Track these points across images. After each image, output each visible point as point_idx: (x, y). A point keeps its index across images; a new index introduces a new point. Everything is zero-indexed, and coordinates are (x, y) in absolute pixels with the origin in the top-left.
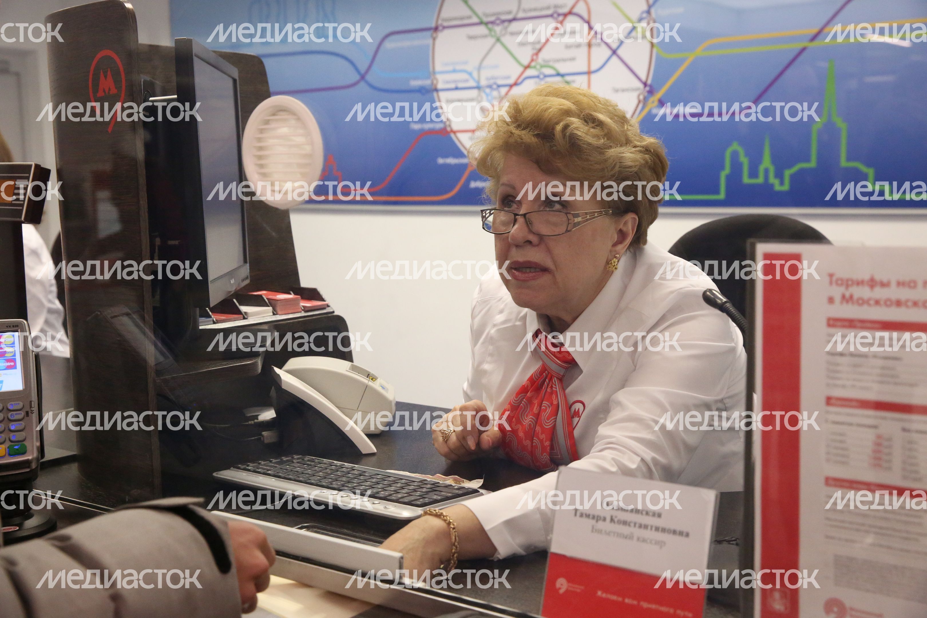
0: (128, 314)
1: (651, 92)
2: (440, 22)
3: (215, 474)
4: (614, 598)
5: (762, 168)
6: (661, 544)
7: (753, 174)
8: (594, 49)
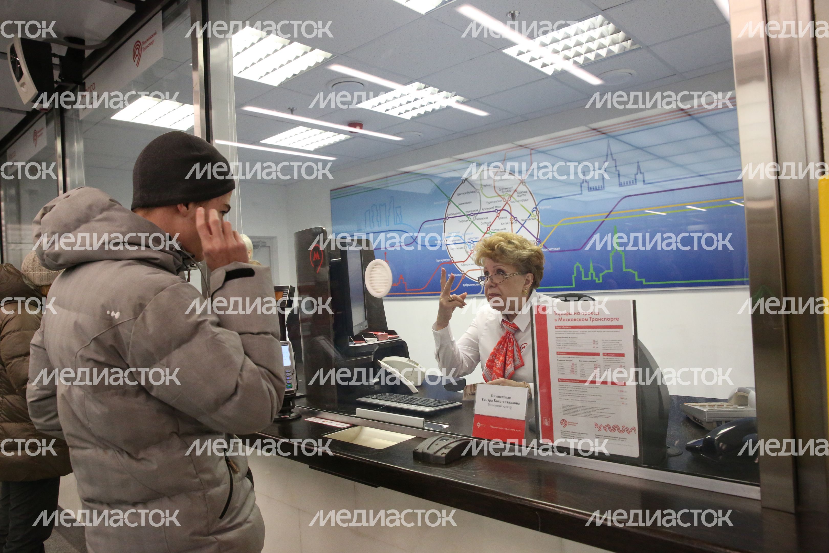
0: (324, 339)
1: (540, 242)
2: (447, 216)
3: (357, 399)
4: (496, 428)
5: (590, 273)
6: (511, 407)
7: (586, 276)
8: (513, 225)
